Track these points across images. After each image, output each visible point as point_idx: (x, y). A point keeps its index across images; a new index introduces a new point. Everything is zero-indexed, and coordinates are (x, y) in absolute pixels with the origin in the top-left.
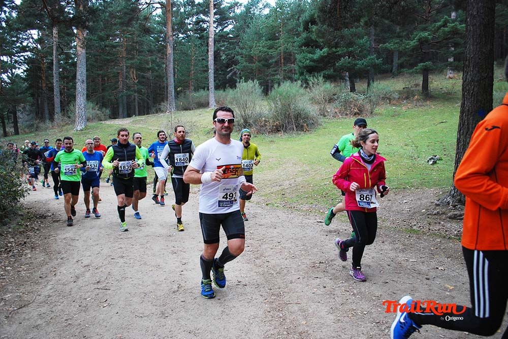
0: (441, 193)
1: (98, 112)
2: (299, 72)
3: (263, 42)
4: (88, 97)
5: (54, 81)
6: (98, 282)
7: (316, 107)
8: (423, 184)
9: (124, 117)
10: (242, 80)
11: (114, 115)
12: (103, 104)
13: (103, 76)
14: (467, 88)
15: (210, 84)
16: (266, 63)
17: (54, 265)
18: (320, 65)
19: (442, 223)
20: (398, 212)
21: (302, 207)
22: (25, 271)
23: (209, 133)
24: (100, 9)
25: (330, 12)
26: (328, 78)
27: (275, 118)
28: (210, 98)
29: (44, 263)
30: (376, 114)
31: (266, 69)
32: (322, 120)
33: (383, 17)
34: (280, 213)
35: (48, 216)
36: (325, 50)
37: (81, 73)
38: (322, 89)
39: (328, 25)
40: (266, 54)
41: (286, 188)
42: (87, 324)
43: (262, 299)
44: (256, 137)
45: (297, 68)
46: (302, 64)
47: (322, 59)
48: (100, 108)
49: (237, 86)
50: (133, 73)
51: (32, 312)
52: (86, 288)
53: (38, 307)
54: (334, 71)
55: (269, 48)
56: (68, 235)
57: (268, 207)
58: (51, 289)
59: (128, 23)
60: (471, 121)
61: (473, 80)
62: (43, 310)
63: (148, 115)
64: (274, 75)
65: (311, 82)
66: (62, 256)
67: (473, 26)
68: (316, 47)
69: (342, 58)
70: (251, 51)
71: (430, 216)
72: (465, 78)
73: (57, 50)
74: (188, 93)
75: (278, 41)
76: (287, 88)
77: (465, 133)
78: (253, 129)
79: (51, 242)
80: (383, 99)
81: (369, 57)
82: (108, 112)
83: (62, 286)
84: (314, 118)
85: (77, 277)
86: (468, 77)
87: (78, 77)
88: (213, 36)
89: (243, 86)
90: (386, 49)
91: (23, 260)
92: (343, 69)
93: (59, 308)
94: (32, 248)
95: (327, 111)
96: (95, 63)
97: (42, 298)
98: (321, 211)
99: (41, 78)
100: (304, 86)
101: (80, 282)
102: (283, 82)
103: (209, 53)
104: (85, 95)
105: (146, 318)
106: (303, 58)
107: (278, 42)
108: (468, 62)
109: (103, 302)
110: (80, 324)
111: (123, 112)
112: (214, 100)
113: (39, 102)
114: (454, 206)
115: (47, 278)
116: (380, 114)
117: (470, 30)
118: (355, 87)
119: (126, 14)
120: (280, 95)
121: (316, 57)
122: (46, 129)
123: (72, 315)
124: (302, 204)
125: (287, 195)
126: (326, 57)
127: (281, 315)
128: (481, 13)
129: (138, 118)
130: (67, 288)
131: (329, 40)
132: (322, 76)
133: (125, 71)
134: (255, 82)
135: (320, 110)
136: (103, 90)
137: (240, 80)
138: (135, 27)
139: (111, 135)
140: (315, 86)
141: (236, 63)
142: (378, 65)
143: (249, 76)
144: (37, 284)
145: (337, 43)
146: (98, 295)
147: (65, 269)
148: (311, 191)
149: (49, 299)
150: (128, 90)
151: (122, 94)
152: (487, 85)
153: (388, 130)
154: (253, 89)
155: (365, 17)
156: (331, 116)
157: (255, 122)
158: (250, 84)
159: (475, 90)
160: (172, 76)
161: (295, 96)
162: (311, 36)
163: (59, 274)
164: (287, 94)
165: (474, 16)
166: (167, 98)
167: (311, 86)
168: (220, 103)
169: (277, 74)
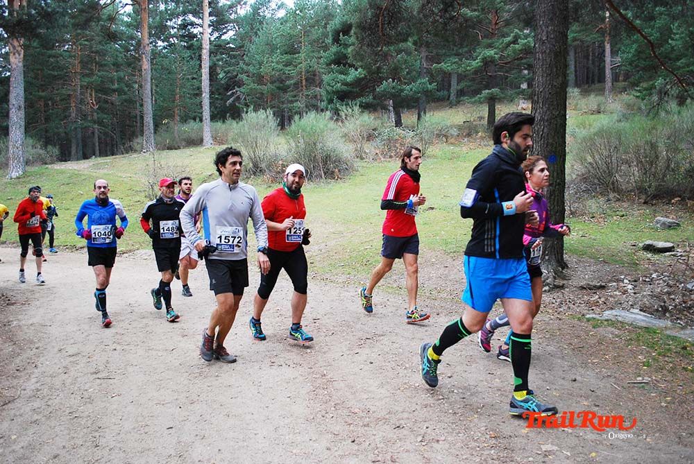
1: (41, 152)
2: (327, 98)
3: (277, 57)
4: (28, 130)
6: (97, 372)
7: (351, 147)
9: (78, 159)
10: (250, 110)
11: (65, 157)
12: (47, 142)
13: (46, 99)
14: (536, 128)
15: (204, 113)
16: (281, 85)
17: (29, 356)
18: (355, 90)
20: (457, 281)
21: (336, 278)
24: (58, 12)
25: (370, 29)
26: (366, 107)
28: (204, 133)
29: (13, 355)
30: (430, 157)
31: (281, 93)
32: (359, 164)
33: (436, 35)
36: (359, 70)
37: (17, 95)
38: (358, 122)
40: (282, 72)
41: (314, 254)
42: (98, 415)
44: (270, 187)
45: (324, 93)
46: (331, 88)
47: (358, 82)
48: (45, 146)
49: (244, 117)
50: (91, 95)
52: (83, 378)
53: (27, 402)
54: (374, 98)
55: (286, 65)
58: (37, 382)
59: (85, 25)
61: (542, 119)
62: (36, 404)
63: (114, 157)
64: (292, 102)
65: (343, 114)
66: (36, 346)
67: (542, 53)
68: (352, 66)
69: (384, 81)
70: (261, 68)
74: (172, 124)
75: (297, 55)
76: (312, 121)
78: (267, 177)
79: (13, 329)
80: (438, 136)
81: (419, 81)
82: (56, 151)
83: (50, 378)
84: (348, 161)
85: (67, 368)
87: (12, 100)
88: (208, 47)
89: (252, 117)
90: (441, 71)
92: (385, 95)
93: (56, 401)
95: (365, 152)
96: (34, 81)
97: (29, 393)
98: (362, 283)
100: (334, 118)
101: (72, 373)
102: (307, 113)
103: (203, 71)
104: (23, 128)
105: (168, 405)
106: (333, 79)
107: (299, 57)
108: (536, 97)
110: (89, 416)
111: (77, 152)
112: (210, 135)
115: (26, 371)
116: (434, 156)
117: (539, 59)
118: (401, 120)
119: (81, 11)
120: (303, 130)
121: (349, 79)
123: (75, 407)
124: (337, 275)
125: (316, 264)
126: (362, 77)
127: (326, 393)
128: (551, 38)
129: (101, 160)
130: (58, 380)
132: (358, 105)
133: (79, 92)
134: (268, 112)
135: (356, 150)
136: (47, 119)
137: (247, 109)
138: (95, 29)
139: (64, 184)
140: (348, 118)
141: (240, 84)
142: (431, 91)
143: (259, 103)
144: (15, 378)
145: (379, 68)
146: (101, 385)
147: (47, 360)
148: (347, 257)
149: (38, 393)
150: (84, 120)
151: (75, 125)
152: (558, 126)
153: (445, 178)
154: (266, 122)
155: (414, 35)
156: (371, 159)
157: (269, 166)
158: (261, 112)
159: (545, 131)
160: (150, 101)
161: (322, 131)
162: (343, 50)
163: (40, 365)
164: (312, 128)
165: (544, 42)
166: (142, 132)
167: (344, 118)
168: (218, 140)
169: (297, 101)
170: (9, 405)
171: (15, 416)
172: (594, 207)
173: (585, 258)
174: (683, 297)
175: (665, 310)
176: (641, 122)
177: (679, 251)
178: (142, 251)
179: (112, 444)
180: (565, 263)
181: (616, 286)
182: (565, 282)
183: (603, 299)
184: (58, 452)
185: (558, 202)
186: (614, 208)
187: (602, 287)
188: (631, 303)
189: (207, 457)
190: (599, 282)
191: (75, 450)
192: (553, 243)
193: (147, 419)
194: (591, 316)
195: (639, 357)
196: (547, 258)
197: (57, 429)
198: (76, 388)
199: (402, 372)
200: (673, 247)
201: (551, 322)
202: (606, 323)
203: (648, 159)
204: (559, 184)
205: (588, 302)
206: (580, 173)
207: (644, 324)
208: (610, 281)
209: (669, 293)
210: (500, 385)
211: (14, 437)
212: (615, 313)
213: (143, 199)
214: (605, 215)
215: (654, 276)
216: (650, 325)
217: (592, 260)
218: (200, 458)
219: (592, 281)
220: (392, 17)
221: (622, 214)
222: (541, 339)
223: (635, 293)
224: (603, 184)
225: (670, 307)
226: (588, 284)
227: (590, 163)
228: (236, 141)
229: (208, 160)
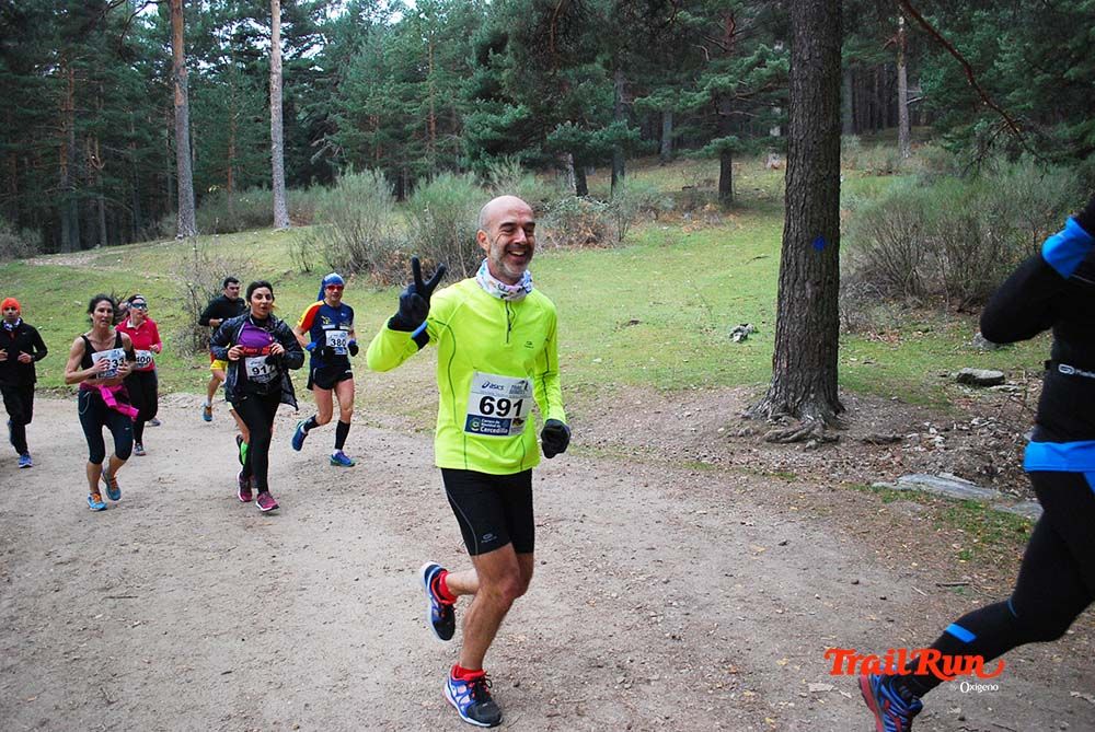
0: (752, 395)
1: (13, 238)
2: (469, 150)
3: (390, 86)
8: (720, 380)
9: (72, 252)
10: (347, 169)
11: (51, 246)
12: (22, 223)
13: (20, 155)
14: (794, 196)
15: (275, 176)
16: (397, 131)
18: (513, 138)
19: (755, 450)
20: (674, 435)
24: (37, 13)
25: (536, 41)
26: (530, 165)
27: (423, 251)
28: (276, 207)
30: (630, 242)
31: (397, 143)
33: (638, 52)
36: (520, 107)
38: (518, 189)
40: (397, 110)
42: (112, 655)
44: (381, 291)
45: (464, 143)
46: (475, 135)
47: (518, 125)
48: (18, 230)
49: (338, 181)
50: (93, 147)
52: (86, 598)
54: (543, 151)
55: (405, 100)
57: (421, 435)
58: (12, 606)
59: (82, 34)
60: (801, 259)
61: (803, 183)
63: (131, 245)
64: (415, 157)
65: (495, 176)
66: (9, 548)
67: (802, 81)
68: (507, 100)
69: (559, 125)
70: (365, 104)
71: (733, 439)
74: (223, 193)
75: (422, 84)
76: (444, 185)
77: (791, 281)
78: (376, 275)
80: (644, 209)
81: (613, 124)
82: (36, 237)
83: (33, 599)
86: (795, 176)
88: (280, 71)
89: (352, 181)
90: (646, 108)
92: (562, 146)
93: (42, 635)
100: (482, 183)
101: (69, 590)
102: (438, 175)
103: (273, 108)
106: (479, 122)
107: (424, 86)
108: (793, 150)
110: (97, 658)
111: (71, 240)
112: (285, 210)
114: (776, 419)
116: (638, 242)
117: (798, 90)
118: (586, 185)
120: (432, 202)
121: (504, 120)
126: (526, 121)
128: (816, 57)
129: (110, 251)
130: (46, 602)
132: (518, 161)
133: (73, 142)
134: (376, 173)
136: (21, 187)
137: (344, 169)
138: (97, 42)
139: (50, 290)
140: (503, 183)
141: (331, 129)
142: (632, 140)
143: (363, 159)
145: (550, 104)
146: (115, 607)
147: (26, 570)
149: (14, 623)
150: (81, 186)
151: (67, 196)
152: (828, 192)
153: (655, 275)
154: (374, 189)
155: (604, 52)
157: (379, 259)
158: (367, 177)
159: (808, 200)
160: (187, 156)
161: (463, 203)
162: (494, 75)
163: (16, 579)
164: (446, 198)
165: (804, 64)
166: (176, 205)
167: (496, 182)
168: (299, 218)
169: (422, 155)
172: (882, 318)
173: (870, 396)
174: (1018, 452)
175: (992, 473)
176: (953, 187)
177: (1012, 384)
178: (179, 395)
179: (135, 701)
180: (840, 404)
181: (918, 439)
182: (840, 433)
183: (897, 459)
184: (47, 716)
185: (828, 312)
186: (913, 318)
187: (897, 440)
188: (940, 464)
189: (287, 717)
190: (891, 433)
191: (75, 712)
192: (822, 373)
193: (191, 659)
194: (880, 484)
195: (954, 545)
196: (812, 396)
197: (46, 679)
198: (75, 614)
199: (592, 576)
200: (1003, 378)
201: (819, 494)
202: (902, 494)
203: (965, 244)
204: (830, 282)
205: (875, 463)
207: (959, 495)
208: (908, 431)
209: (997, 448)
210: (742, 594)
212: (917, 480)
213: (179, 312)
214: (900, 330)
215: (975, 421)
216: (970, 497)
217: (881, 399)
218: (276, 718)
219: (881, 432)
220: (570, 23)
221: (925, 327)
222: (805, 520)
223: (946, 449)
224: (896, 283)
225: (999, 469)
226: (876, 436)
227: (876, 250)
228: (327, 219)
229: (283, 250)
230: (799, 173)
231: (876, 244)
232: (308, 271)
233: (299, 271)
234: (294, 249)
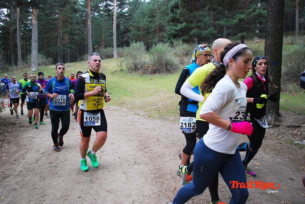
1: (45, 60)
2: (168, 37)
3: (146, 19)
4: (39, 51)
5: (18, 41)
6: (51, 163)
7: (178, 59)
10: (133, 42)
11: (55, 62)
12: (48, 56)
13: (48, 38)
14: (267, 48)
15: (114, 44)
16: (148, 32)
17: (23, 153)
18: (180, 33)
21: (170, 118)
22: (5, 157)
23: (113, 73)
25: (188, 2)
26: (185, 41)
27: (154, 65)
28: (114, 52)
29: (17, 152)
31: (148, 35)
32: (181, 66)
33: (219, 5)
34: (158, 122)
35: (17, 123)
36: (183, 24)
37: (35, 36)
38: (181, 48)
39: (187, 10)
40: (148, 26)
41: (160, 107)
42: (46, 187)
43: (149, 172)
44: (142, 76)
45: (166, 35)
46: (169, 32)
47: (181, 30)
48: (46, 58)
49: (131, 45)
50: (67, 36)
51: (12, 181)
52: (43, 166)
53: (14, 178)
54: (189, 37)
55: (150, 23)
56: (29, 135)
57: (150, 118)
58: (22, 167)
59: (64, 5)
61: (271, 44)
62: (18, 179)
63: (76, 62)
64: (152, 39)
65: (175, 44)
66: (27, 148)
67: (271, 12)
68: (178, 23)
69: (194, 29)
70: (139, 24)
72: (266, 43)
73: (19, 22)
74: (100, 48)
75: (155, 18)
76: (160, 47)
78: (140, 71)
79: (19, 139)
81: (209, 29)
82: (51, 60)
83: (29, 165)
84: (177, 65)
85: (38, 160)
86: (268, 42)
87: (33, 38)
88: (116, 15)
89: (134, 45)
90: (219, 25)
91: (3, 150)
92: (194, 36)
93: (28, 178)
94: (8, 143)
95: (184, 61)
96: (43, 30)
97: (17, 173)
99: (9, 39)
100: (171, 46)
101: (39, 163)
102: (158, 44)
103: (114, 25)
104: (37, 50)
105: (81, 184)
106: (170, 29)
107: (155, 19)
108: (268, 34)
109: (55, 175)
110: (41, 188)
111: (60, 60)
112: (116, 53)
113: (8, 54)
115: (19, 161)
117: (270, 15)
120: (157, 51)
121: (178, 28)
122: (13, 70)
123: (36, 182)
124: (170, 117)
125: (161, 111)
126: (184, 28)
127: (161, 181)
128: (276, 5)
129: (70, 64)
130: (32, 167)
131: (187, 18)
132: (181, 40)
133: (62, 35)
134: (141, 43)
135: (180, 60)
136: (48, 47)
138: (68, 8)
140: (177, 46)
141: (130, 31)
142: (215, 34)
143: (138, 39)
144: (13, 164)
145: (191, 21)
146: (51, 170)
147: (30, 155)
148: (175, 108)
149: (21, 173)
150: (63, 46)
151: (60, 49)
152: (279, 47)
154: (140, 47)
155: (208, 5)
156: (187, 64)
157: (141, 67)
158: (138, 44)
159: (272, 49)
160: (91, 38)
161: (165, 52)
162: (175, 16)
163: (26, 158)
164: (160, 50)
165: (272, 6)
166: (88, 52)
167: (175, 46)
168: (120, 56)
169: (154, 38)
170: (6, 179)
171: (7, 185)
172: (291, 88)
173: (289, 112)
180: (280, 114)
182: (280, 123)
183: (299, 133)
187: (299, 127)
190: (297, 124)
192: (274, 104)
196: (271, 111)
197: (24, 194)
198: (39, 171)
204: (278, 76)
205: (292, 134)
206: (284, 71)
208: (303, 124)
211: (2, 198)
214: (297, 91)
217: (293, 113)
219: (293, 123)
224: (295, 77)
226: (292, 125)
227: (290, 67)
228: (127, 56)
229: (115, 64)
230: (270, 41)
231: (290, 65)
232: (122, 70)
233: (119, 70)
234: (118, 64)
